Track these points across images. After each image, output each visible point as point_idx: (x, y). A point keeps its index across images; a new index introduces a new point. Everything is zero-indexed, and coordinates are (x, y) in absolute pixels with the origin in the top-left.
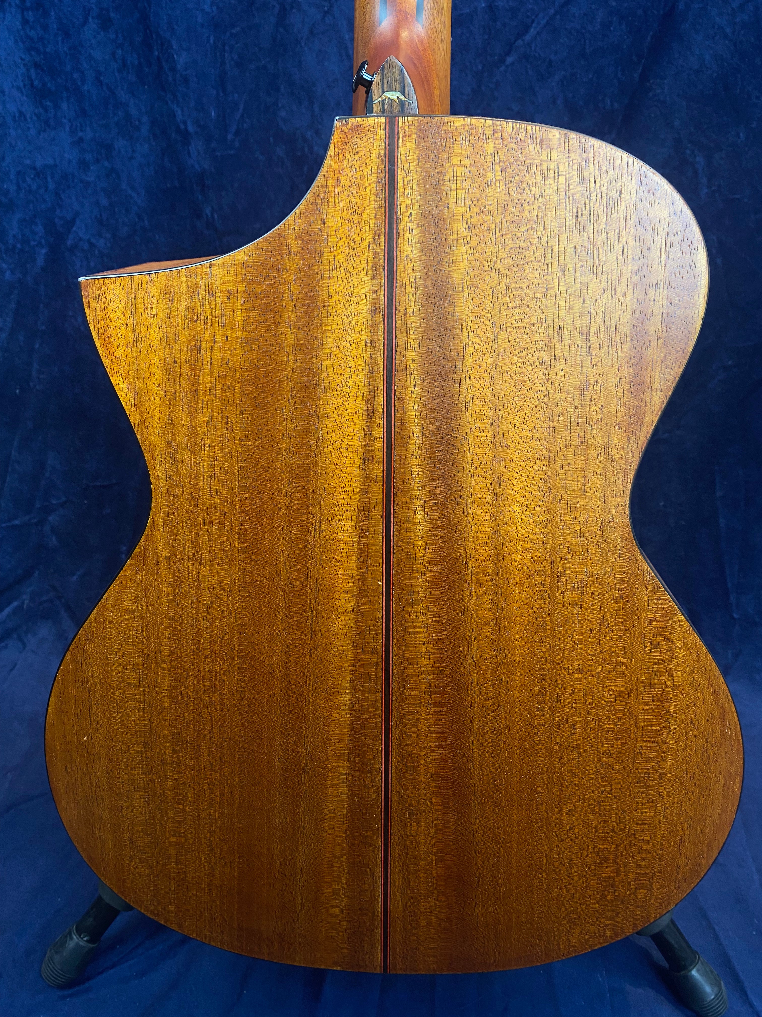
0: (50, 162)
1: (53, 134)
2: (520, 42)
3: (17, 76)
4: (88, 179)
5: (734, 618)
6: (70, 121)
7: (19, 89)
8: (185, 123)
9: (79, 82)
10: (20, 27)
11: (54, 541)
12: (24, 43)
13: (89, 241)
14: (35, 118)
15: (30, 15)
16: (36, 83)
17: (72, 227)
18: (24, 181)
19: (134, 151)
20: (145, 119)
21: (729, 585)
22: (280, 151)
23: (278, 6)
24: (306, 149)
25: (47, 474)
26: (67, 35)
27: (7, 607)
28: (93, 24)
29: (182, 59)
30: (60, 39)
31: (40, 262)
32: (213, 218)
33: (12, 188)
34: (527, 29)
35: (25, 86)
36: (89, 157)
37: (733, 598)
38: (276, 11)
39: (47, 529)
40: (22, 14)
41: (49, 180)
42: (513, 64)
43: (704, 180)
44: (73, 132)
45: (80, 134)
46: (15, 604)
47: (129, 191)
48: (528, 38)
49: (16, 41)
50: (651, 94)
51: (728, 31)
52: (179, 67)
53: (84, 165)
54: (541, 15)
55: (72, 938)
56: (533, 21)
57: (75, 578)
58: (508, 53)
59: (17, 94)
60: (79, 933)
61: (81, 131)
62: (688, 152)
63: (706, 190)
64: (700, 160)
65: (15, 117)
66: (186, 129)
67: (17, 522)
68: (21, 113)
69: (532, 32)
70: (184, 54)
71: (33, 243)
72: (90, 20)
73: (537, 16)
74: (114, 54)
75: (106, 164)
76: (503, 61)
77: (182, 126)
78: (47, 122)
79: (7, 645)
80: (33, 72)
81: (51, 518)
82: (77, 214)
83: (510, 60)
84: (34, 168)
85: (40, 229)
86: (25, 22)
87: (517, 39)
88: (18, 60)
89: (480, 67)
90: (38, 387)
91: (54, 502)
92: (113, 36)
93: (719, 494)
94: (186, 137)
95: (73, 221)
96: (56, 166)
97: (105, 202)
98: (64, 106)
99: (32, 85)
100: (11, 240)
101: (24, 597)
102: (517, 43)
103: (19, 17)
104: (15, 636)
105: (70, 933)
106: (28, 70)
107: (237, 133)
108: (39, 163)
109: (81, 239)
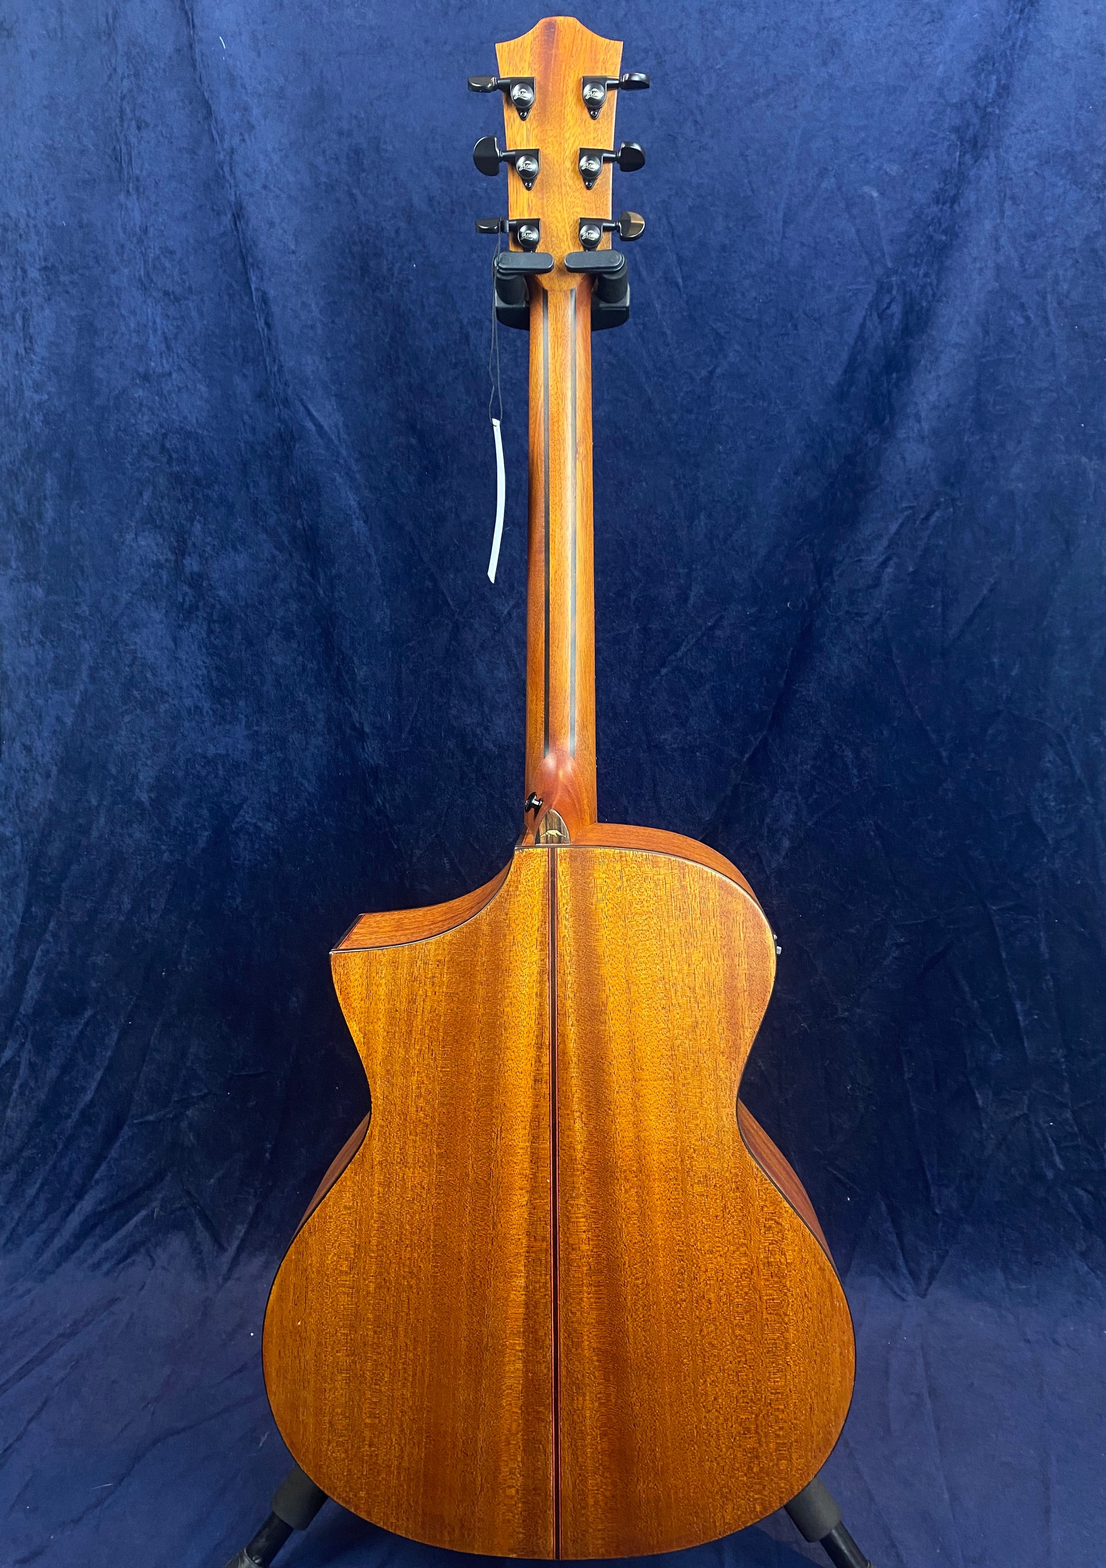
0: (224, 752)
1: (228, 727)
2: (673, 657)
3: (197, 675)
4: (260, 768)
5: (936, 1214)
6: (246, 716)
7: (197, 686)
8: (361, 724)
9: (259, 684)
10: (205, 636)
11: (191, 1139)
12: (207, 649)
13: (255, 825)
14: (211, 712)
15: (217, 627)
16: (215, 683)
17: (239, 811)
18: (193, 767)
19: (307, 743)
20: (321, 716)
21: (929, 1176)
22: (451, 744)
23: (451, 625)
24: (476, 744)
25: (188, 1064)
26: (251, 644)
27: (134, 1216)
28: (275, 636)
29: (361, 673)
30: (243, 647)
31: (202, 844)
32: (385, 807)
33: (180, 774)
34: (678, 649)
35: (204, 684)
36: (262, 748)
37: (933, 1191)
38: (450, 628)
39: (184, 1125)
40: (209, 623)
41: (220, 767)
42: (667, 675)
43: (855, 771)
44: (248, 726)
45: (256, 728)
46: (143, 1213)
47: (300, 779)
48: (679, 654)
49: (200, 647)
50: (798, 696)
51: (861, 647)
52: (359, 678)
53: (257, 755)
54: (690, 636)
55: (243, 1561)
56: (683, 640)
57: (212, 1181)
58: (663, 665)
59: (196, 692)
60: (250, 1555)
61: (257, 725)
62: (836, 747)
63: (857, 780)
64: (849, 754)
65: (190, 709)
66: (363, 728)
67: (151, 1118)
68: (197, 707)
69: (683, 649)
70: (365, 668)
71: (195, 825)
72: (274, 631)
73: (686, 636)
74: (294, 660)
75: (279, 754)
76: (659, 672)
77: (357, 725)
78: (223, 717)
79: (134, 1261)
80: (214, 675)
81: (189, 1113)
82: (246, 799)
83: (664, 671)
84: (205, 757)
85: (205, 812)
86: (210, 631)
87: (670, 654)
88: (200, 663)
89: (637, 676)
90: (186, 970)
91: (194, 1094)
92: (295, 646)
93: (907, 1076)
94: (362, 736)
95: (240, 806)
96: (228, 755)
97: (275, 789)
98: (241, 703)
99: (212, 685)
100: (173, 823)
101: (154, 1204)
102: (670, 658)
103: (205, 627)
104: (143, 1250)
105: (241, 1556)
106: (208, 672)
107: (410, 732)
108: (211, 751)
109: (247, 822)
